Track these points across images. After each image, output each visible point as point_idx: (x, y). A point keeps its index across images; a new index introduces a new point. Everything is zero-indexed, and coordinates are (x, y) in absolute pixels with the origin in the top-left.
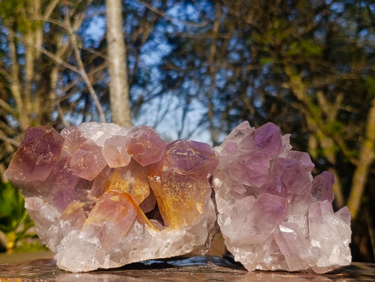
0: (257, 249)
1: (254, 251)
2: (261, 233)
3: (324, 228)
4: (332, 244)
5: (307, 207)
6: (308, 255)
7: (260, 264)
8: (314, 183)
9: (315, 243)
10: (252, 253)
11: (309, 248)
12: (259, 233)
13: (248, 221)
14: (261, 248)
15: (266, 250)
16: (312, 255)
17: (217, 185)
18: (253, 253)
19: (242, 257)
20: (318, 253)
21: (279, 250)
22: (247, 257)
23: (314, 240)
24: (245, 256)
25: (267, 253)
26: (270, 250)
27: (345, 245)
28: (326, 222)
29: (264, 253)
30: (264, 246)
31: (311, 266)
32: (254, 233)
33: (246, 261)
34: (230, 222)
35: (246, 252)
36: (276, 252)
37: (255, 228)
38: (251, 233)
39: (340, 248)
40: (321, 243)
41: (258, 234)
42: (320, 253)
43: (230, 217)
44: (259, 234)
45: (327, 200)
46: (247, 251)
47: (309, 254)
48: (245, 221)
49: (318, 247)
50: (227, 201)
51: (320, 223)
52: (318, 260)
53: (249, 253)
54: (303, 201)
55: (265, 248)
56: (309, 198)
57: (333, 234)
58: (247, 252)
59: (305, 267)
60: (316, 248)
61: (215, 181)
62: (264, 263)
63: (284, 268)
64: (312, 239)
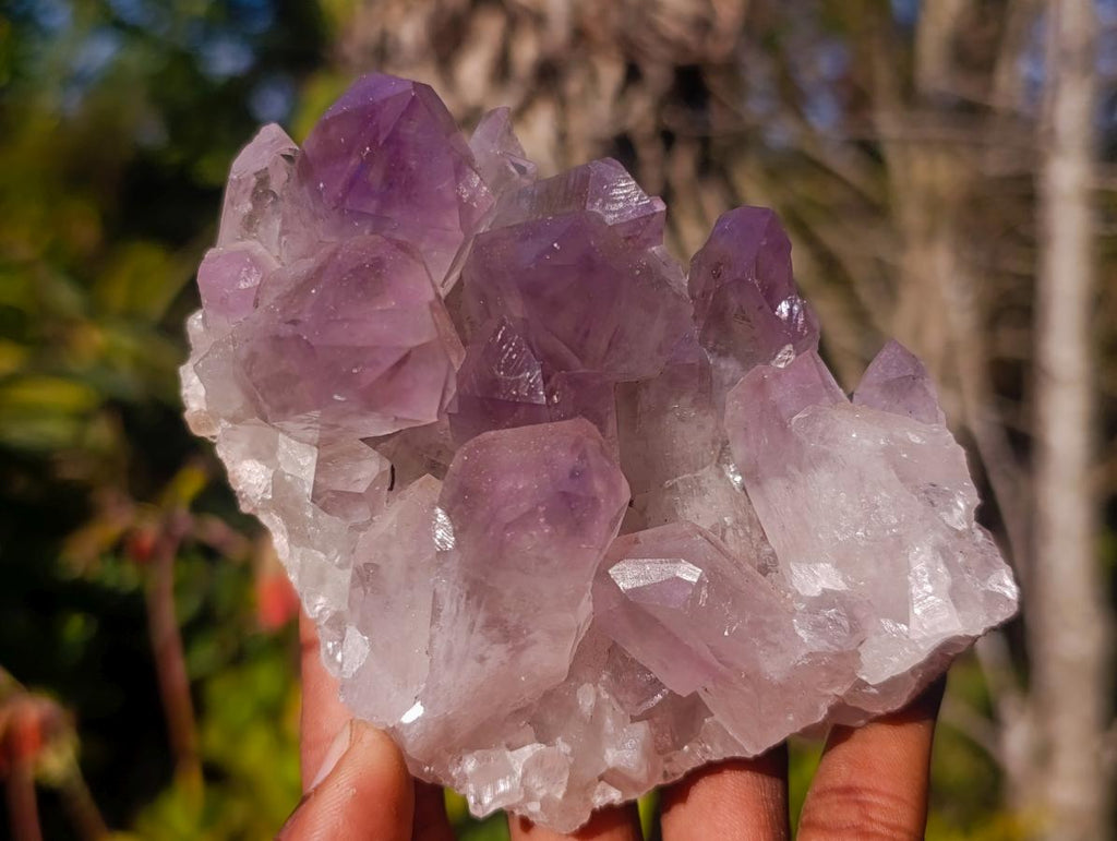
0: (551, 718)
1: (544, 737)
2: (535, 642)
3: (824, 489)
4: (894, 550)
5: (710, 421)
6: (804, 652)
7: (601, 778)
8: (698, 293)
9: (814, 579)
10: (539, 747)
11: (793, 613)
12: (522, 642)
13: (448, 607)
14: (571, 709)
15: (598, 709)
16: (820, 645)
17: (260, 491)
18: (544, 747)
19: (503, 787)
20: (845, 623)
21: (656, 685)
22: (525, 775)
23: (804, 567)
24: (513, 773)
25: (609, 721)
26: (613, 701)
27: (961, 527)
28: (825, 456)
29: (594, 724)
30: (579, 694)
31: (841, 693)
32: (498, 653)
33: (529, 797)
34: (367, 650)
35: (508, 753)
36: (647, 699)
37: (495, 632)
38: (482, 659)
39: (943, 552)
40: (837, 566)
41: (518, 650)
42: (852, 618)
43: (358, 628)
44: (524, 647)
45: (789, 347)
46: (511, 747)
47: (802, 643)
48: (436, 613)
49: (833, 592)
50: (326, 553)
51: (800, 470)
52: (860, 654)
53: (529, 751)
54: (686, 400)
55: (586, 698)
56: (704, 372)
57: (882, 497)
58: (515, 752)
59: (815, 709)
60: (827, 599)
61: (245, 475)
62: (614, 771)
63: (720, 750)
64: (791, 564)
